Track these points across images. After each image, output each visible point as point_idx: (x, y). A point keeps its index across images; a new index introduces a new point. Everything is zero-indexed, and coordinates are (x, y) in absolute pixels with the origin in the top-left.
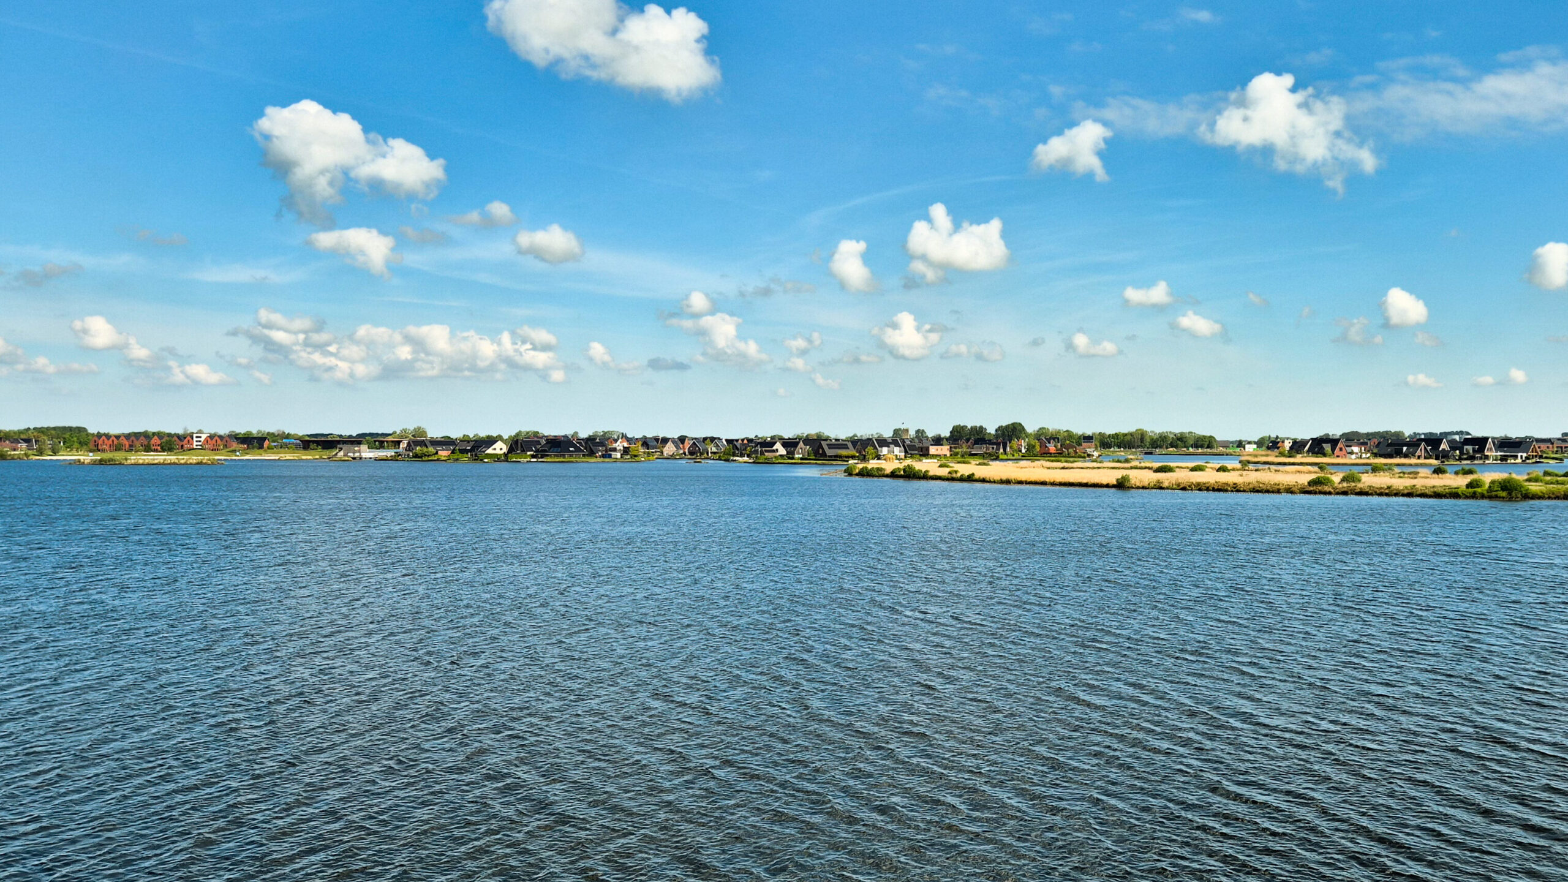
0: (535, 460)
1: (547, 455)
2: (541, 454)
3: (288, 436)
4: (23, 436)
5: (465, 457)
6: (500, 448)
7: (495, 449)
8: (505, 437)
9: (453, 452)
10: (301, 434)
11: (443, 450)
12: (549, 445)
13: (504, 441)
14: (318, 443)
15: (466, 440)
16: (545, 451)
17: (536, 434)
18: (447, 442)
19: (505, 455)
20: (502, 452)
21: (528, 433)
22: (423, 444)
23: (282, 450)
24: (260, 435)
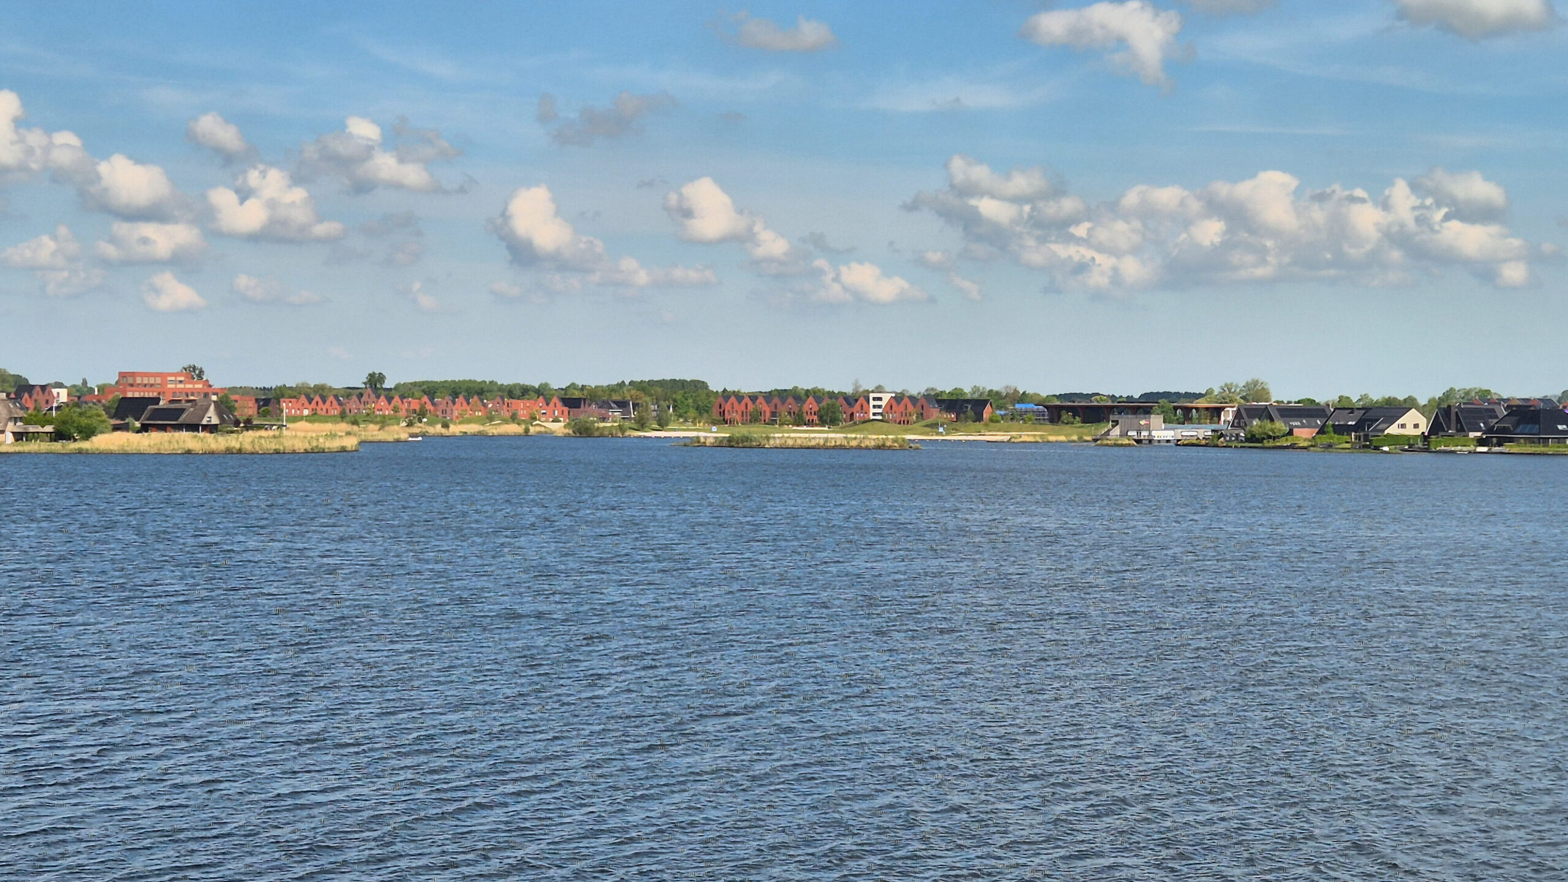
0: (1485, 449)
1: (1511, 440)
2: (1497, 436)
3: (1023, 398)
4: (616, 397)
5: (1344, 442)
6: (1414, 424)
7: (1403, 426)
8: (1422, 401)
9: (1321, 431)
10: (1044, 394)
11: (1303, 426)
12: (1514, 419)
13: (1422, 410)
14: (1075, 411)
15: (1344, 407)
16: (1504, 430)
17: (1484, 394)
18: (1307, 411)
19: (1425, 438)
20: (1418, 432)
21: (1467, 393)
22: (1264, 413)
23: (1015, 423)
24: (976, 396)
